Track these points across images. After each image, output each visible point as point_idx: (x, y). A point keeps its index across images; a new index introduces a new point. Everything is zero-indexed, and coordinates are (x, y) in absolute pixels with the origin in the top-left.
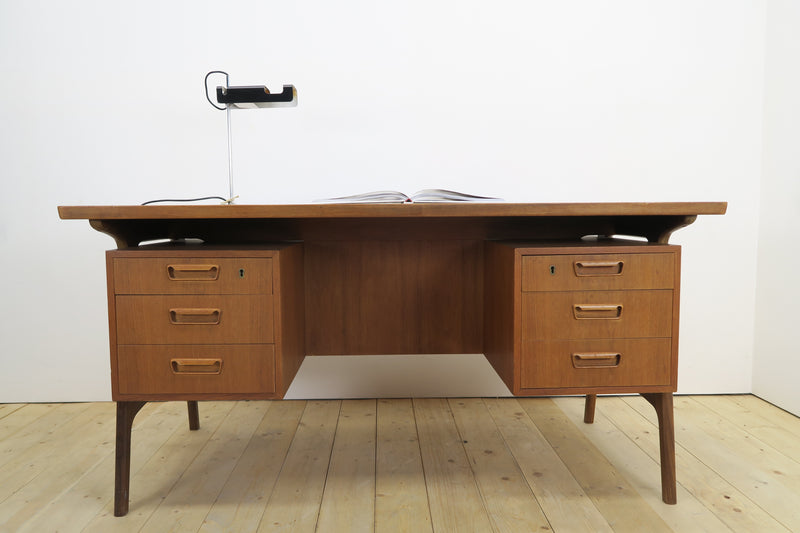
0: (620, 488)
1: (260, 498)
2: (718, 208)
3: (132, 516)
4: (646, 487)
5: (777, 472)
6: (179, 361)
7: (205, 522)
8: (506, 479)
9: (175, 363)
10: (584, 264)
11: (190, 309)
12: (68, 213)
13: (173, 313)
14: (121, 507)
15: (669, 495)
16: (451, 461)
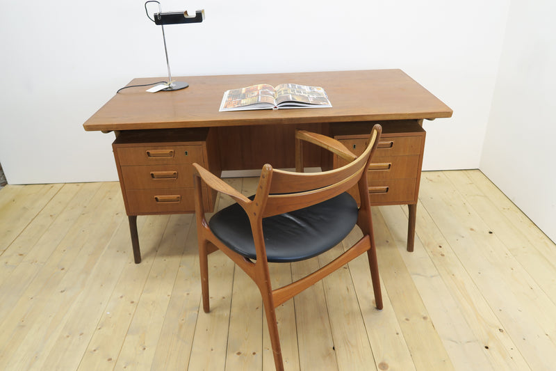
0: (387, 242)
2: (447, 115)
3: (144, 263)
4: (400, 241)
5: (472, 229)
6: (158, 197)
7: (180, 266)
9: (156, 198)
11: (161, 172)
12: (89, 128)
13: (152, 175)
14: (138, 259)
15: (410, 248)
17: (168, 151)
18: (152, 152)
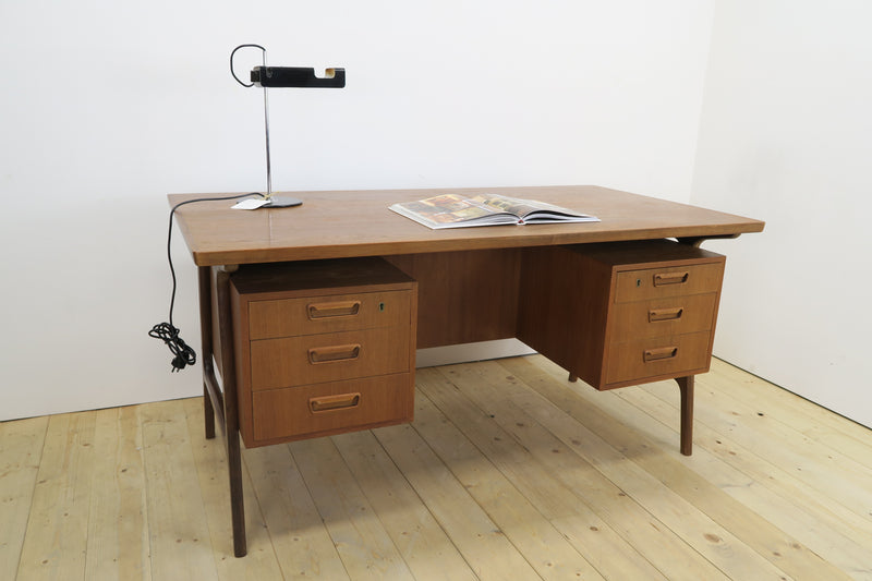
1: (363, 509)
2: (757, 227)
5: (735, 414)
6: (320, 400)
7: (336, 546)
8: (556, 451)
9: (313, 403)
10: (662, 276)
11: (330, 348)
13: (313, 354)
15: (686, 448)
16: (496, 439)
17: (350, 304)
18: (320, 306)
